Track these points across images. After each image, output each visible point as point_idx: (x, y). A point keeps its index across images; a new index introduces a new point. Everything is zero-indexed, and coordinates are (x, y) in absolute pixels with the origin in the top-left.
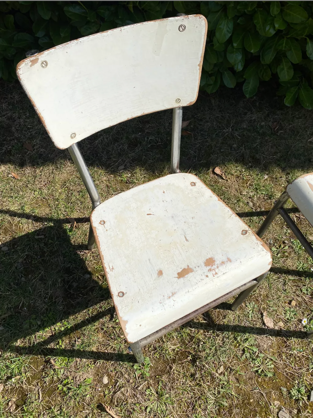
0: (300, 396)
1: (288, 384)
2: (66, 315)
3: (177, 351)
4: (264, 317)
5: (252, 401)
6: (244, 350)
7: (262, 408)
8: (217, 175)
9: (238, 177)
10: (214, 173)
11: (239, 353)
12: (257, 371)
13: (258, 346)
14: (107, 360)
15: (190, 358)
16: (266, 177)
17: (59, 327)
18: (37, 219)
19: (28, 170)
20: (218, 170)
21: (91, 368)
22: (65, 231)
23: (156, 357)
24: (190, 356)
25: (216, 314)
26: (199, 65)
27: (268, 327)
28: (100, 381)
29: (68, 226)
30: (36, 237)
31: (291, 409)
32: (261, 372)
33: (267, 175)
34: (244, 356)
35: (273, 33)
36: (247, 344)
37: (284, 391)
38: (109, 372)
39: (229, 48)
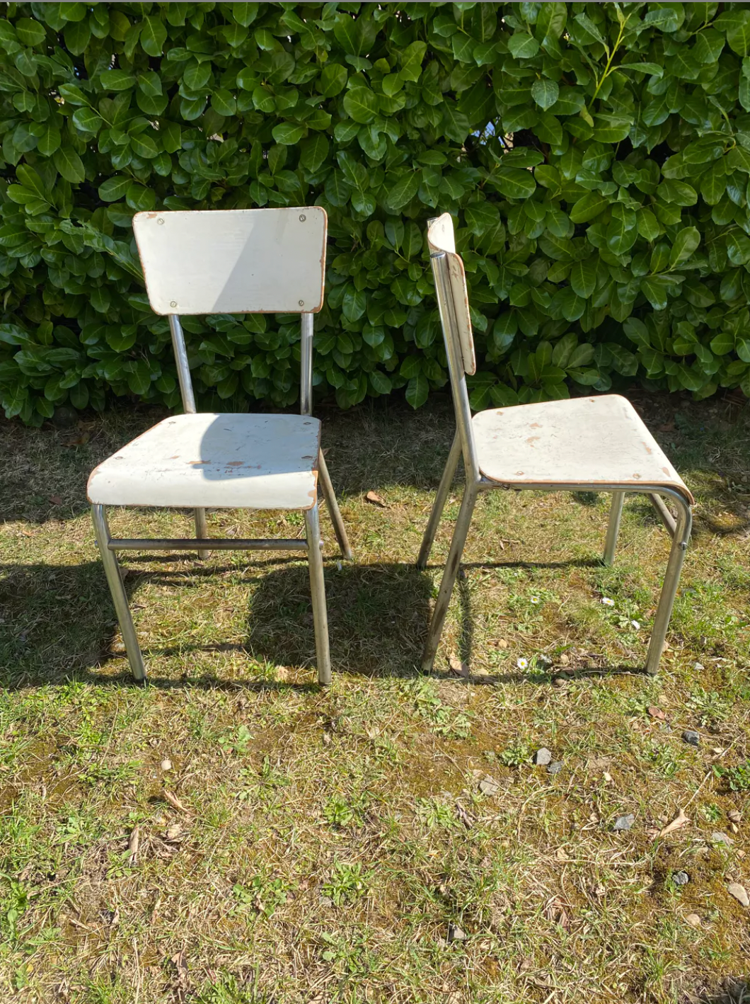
0: (517, 758)
1: (498, 746)
3: (298, 715)
4: (451, 661)
5: (431, 771)
6: (416, 705)
7: (450, 779)
8: (372, 502)
9: (407, 504)
10: (367, 500)
11: (409, 711)
12: (441, 732)
13: (443, 698)
15: (321, 720)
16: (453, 500)
20: (371, 495)
21: (141, 750)
23: (261, 727)
24: (321, 718)
28: (158, 765)
30: (58, 598)
31: (503, 779)
32: (449, 733)
33: (455, 497)
34: (418, 712)
35: (418, 300)
36: (421, 696)
37: (491, 755)
38: (175, 753)
39: (366, 328)
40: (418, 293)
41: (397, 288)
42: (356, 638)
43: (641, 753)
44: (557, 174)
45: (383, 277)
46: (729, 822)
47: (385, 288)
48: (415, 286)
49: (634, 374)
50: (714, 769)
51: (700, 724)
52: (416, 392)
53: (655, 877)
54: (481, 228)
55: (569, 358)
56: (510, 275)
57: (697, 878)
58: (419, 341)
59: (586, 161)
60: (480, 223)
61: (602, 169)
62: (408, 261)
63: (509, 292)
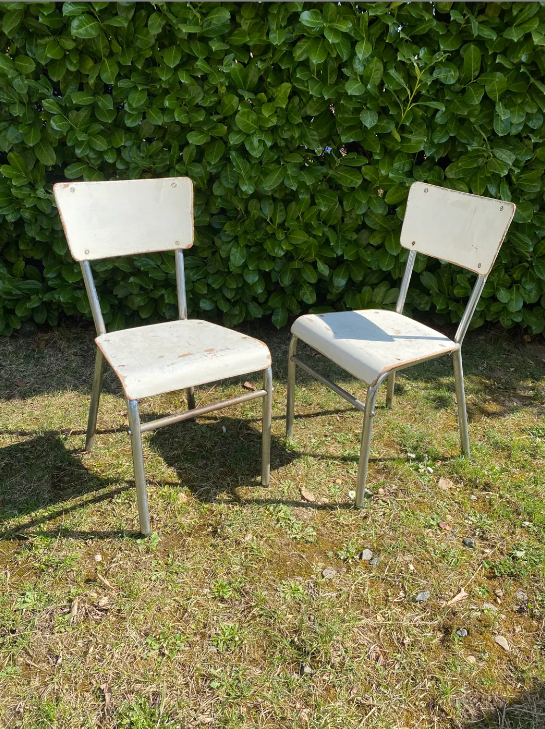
0: (348, 555)
1: (335, 548)
2: (52, 501)
3: (194, 525)
4: (303, 492)
5: (288, 563)
6: (278, 520)
7: (301, 568)
8: (247, 388)
10: (245, 387)
11: (273, 524)
12: (295, 538)
13: (297, 516)
14: (102, 538)
15: (210, 529)
16: (304, 389)
17: (41, 512)
18: (23, 434)
19: (17, 402)
20: (247, 384)
21: (80, 548)
22: (58, 441)
23: (167, 533)
24: (210, 527)
25: (244, 491)
26: (191, 213)
27: (308, 501)
28: (92, 558)
29: (62, 437)
30: (21, 447)
31: (339, 569)
32: (301, 539)
33: (305, 387)
34: (279, 525)
35: (282, 253)
36: (281, 514)
37: (330, 554)
38: (105, 550)
39: (246, 271)
40: (282, 248)
41: (268, 245)
42: (236, 476)
43: (435, 552)
44: (377, 171)
45: (258, 237)
46: (495, 596)
47: (260, 244)
48: (280, 244)
49: (427, 309)
50: (485, 563)
51: (474, 534)
52: (279, 317)
53: (445, 632)
54: (325, 206)
55: (384, 298)
56: (344, 238)
57: (474, 632)
58: (282, 282)
59: (396, 164)
60: (325, 203)
61: (406, 170)
62: (276, 227)
63: (343, 250)
